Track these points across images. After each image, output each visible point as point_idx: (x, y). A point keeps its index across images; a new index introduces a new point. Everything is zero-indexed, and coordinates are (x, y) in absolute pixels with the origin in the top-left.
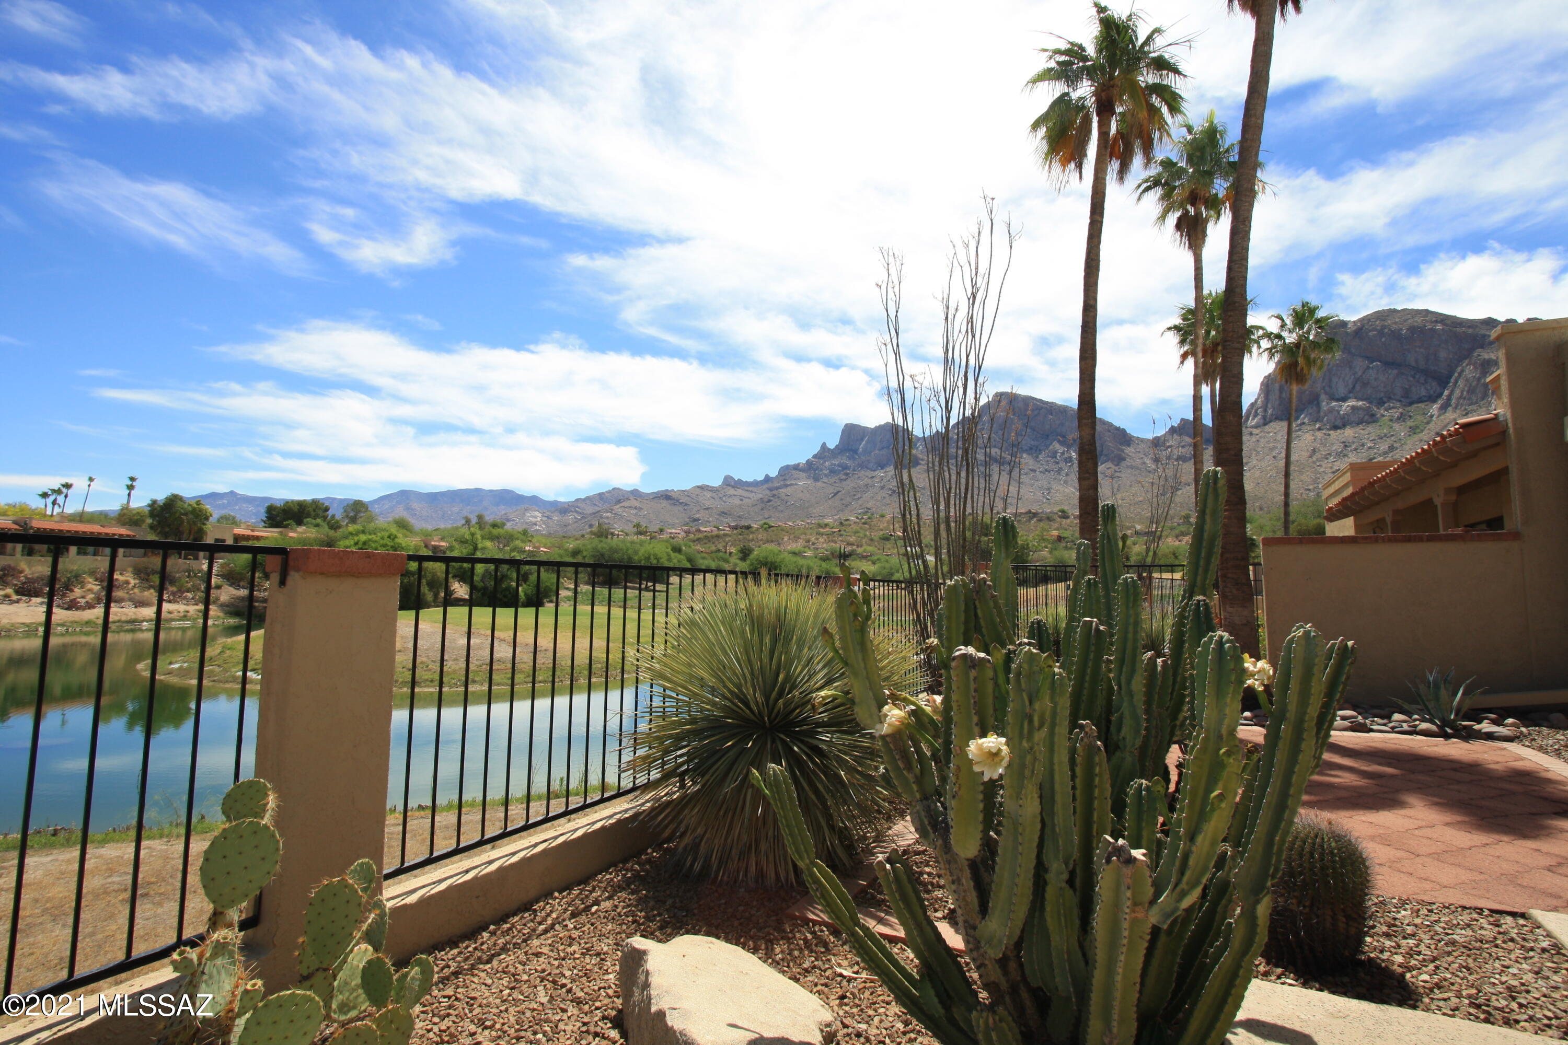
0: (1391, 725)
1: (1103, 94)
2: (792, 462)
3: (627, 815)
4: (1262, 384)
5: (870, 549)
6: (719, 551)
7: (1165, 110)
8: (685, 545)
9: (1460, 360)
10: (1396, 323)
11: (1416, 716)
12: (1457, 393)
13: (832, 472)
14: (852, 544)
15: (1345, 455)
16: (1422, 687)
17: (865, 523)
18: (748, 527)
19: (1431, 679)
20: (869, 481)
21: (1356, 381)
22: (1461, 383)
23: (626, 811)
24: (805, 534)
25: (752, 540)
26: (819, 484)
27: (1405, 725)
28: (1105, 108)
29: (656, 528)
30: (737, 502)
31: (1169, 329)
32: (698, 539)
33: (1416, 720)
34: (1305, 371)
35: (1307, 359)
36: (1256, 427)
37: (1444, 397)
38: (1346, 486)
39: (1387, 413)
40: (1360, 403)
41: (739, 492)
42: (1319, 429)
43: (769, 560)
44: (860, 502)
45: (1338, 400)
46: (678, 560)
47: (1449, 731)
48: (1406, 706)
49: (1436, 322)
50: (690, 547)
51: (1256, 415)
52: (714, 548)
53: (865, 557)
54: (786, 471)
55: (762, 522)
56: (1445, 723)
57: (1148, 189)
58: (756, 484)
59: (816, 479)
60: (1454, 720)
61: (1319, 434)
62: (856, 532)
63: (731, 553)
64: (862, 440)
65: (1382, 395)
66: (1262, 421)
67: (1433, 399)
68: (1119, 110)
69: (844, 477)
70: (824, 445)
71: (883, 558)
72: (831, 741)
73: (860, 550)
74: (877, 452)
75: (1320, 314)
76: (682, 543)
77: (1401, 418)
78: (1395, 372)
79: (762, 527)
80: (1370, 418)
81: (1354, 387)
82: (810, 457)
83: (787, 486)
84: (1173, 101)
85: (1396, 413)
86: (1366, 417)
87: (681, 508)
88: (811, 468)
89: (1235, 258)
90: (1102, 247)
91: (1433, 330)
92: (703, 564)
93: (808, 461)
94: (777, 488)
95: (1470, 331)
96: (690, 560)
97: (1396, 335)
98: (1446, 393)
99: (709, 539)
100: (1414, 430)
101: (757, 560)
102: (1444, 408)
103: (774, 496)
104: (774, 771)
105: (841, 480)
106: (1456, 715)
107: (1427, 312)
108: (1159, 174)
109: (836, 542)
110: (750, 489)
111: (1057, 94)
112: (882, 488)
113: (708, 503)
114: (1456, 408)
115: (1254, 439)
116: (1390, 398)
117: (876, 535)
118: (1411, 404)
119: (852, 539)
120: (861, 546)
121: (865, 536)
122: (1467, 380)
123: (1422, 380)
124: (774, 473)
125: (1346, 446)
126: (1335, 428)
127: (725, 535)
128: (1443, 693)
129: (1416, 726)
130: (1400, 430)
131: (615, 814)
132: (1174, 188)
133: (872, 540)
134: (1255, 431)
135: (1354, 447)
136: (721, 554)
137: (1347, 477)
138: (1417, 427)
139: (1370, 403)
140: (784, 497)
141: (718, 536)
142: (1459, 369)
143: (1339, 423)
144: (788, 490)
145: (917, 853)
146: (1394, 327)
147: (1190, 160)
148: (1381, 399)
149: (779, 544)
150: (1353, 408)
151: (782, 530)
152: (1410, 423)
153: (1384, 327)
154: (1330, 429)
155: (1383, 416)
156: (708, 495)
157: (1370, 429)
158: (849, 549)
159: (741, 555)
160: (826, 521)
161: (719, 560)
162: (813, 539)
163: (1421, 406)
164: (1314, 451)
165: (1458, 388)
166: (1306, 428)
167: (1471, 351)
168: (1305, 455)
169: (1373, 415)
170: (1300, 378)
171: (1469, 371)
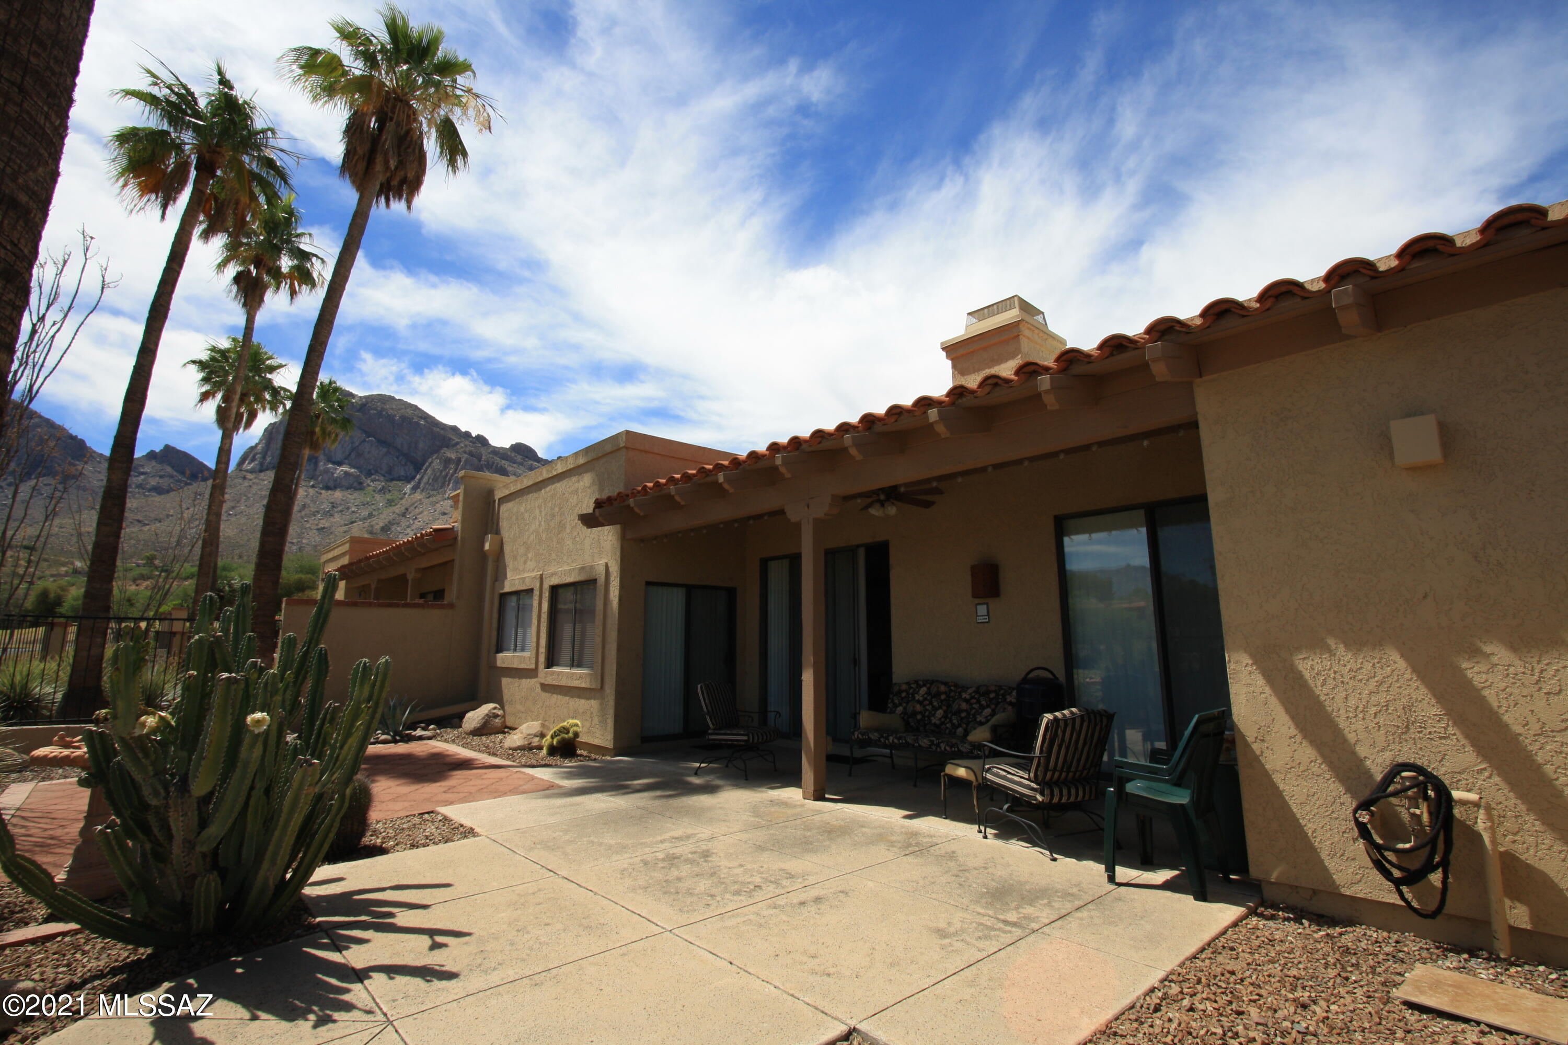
4: (267, 431)
9: (432, 453)
10: (392, 409)
12: (425, 479)
15: (331, 515)
21: (353, 449)
22: (429, 471)
28: (205, 166)
31: (194, 362)
34: (320, 440)
35: (324, 430)
36: (253, 470)
37: (416, 480)
38: (343, 555)
39: (373, 484)
40: (353, 470)
42: (313, 486)
45: (334, 463)
49: (421, 418)
51: (252, 461)
61: (312, 491)
65: (371, 467)
66: (255, 468)
67: (408, 479)
75: (345, 390)
77: (383, 491)
78: (385, 450)
80: (356, 485)
81: (350, 454)
85: (379, 485)
86: (355, 484)
91: (417, 424)
95: (442, 432)
97: (391, 418)
98: (418, 477)
100: (390, 503)
102: (414, 489)
107: (416, 408)
114: (423, 491)
115: (250, 484)
116: (377, 472)
118: (392, 480)
122: (434, 470)
123: (403, 462)
125: (333, 507)
126: (327, 488)
130: (380, 500)
132: (241, 243)
135: (340, 508)
137: (346, 547)
138: (393, 501)
139: (361, 472)
142: (430, 460)
143: (331, 484)
146: (391, 412)
148: (370, 470)
150: (346, 473)
152: (388, 496)
153: (383, 409)
154: (322, 489)
155: (369, 485)
157: (356, 495)
163: (400, 483)
164: (304, 506)
165: (426, 476)
166: (303, 483)
167: (440, 448)
168: (296, 508)
169: (361, 483)
170: (315, 446)
171: (436, 464)
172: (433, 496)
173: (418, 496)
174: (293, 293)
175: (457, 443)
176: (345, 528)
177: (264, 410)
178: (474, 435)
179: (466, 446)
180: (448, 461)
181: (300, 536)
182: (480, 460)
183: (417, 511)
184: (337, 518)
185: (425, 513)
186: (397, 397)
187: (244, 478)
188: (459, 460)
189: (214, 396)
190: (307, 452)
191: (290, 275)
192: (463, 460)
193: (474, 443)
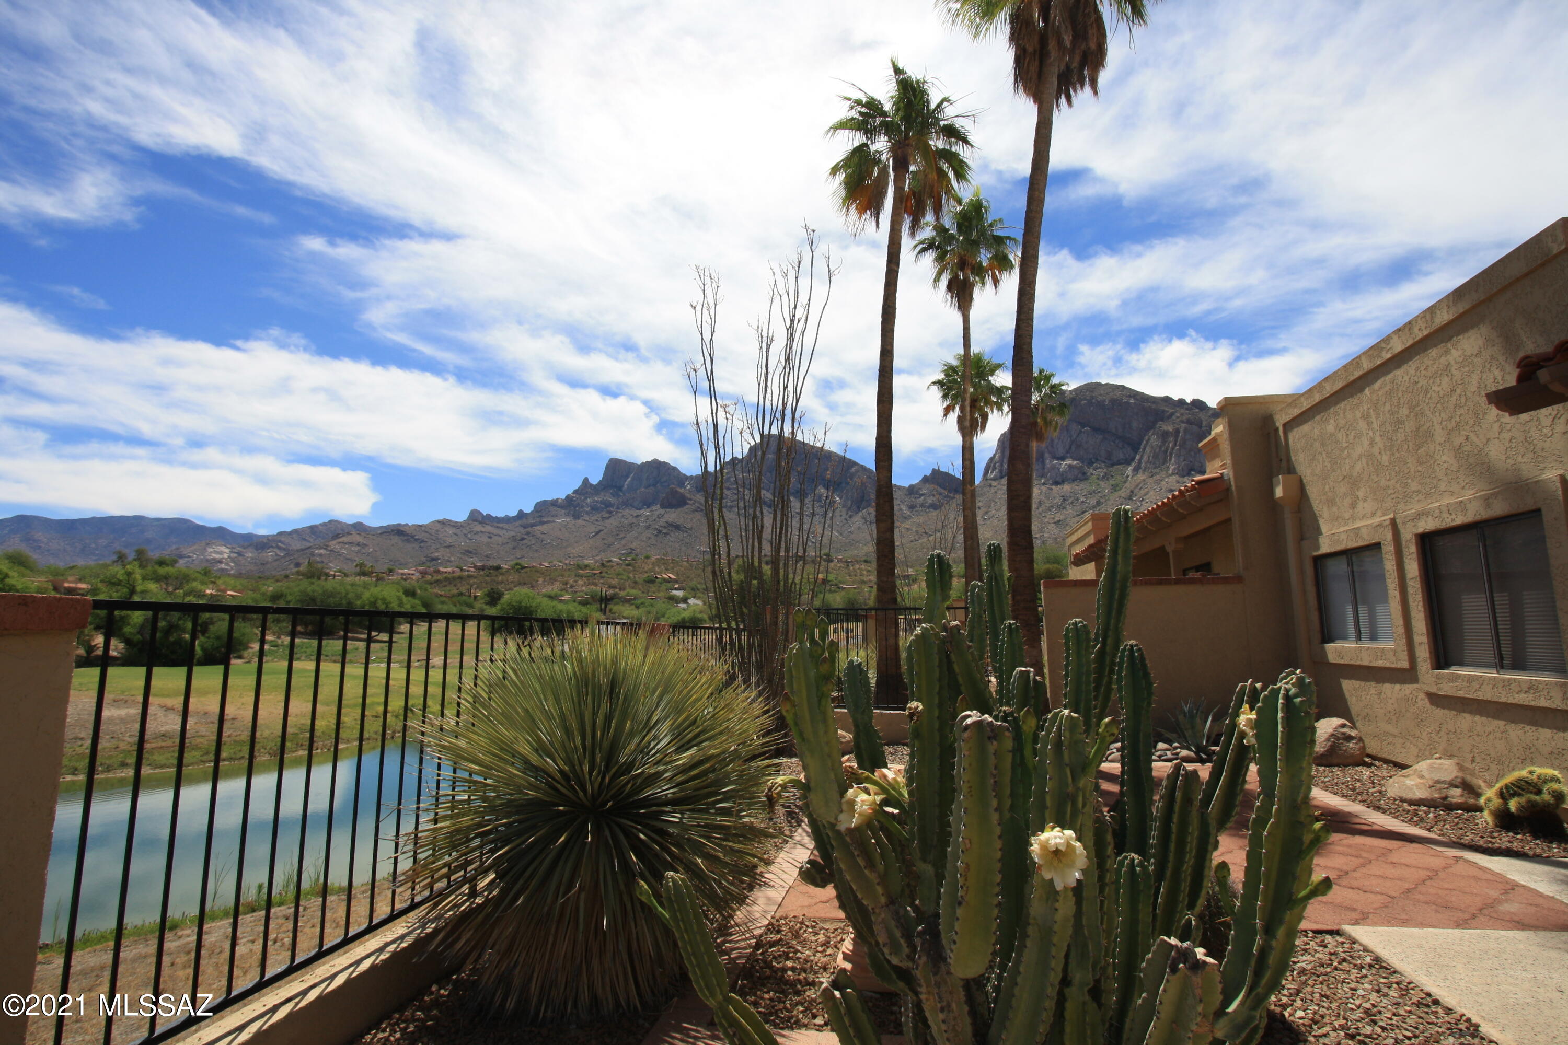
0: (1158, 753)
1: (899, 151)
2: (549, 498)
3: (404, 945)
4: (999, 441)
5: (634, 592)
6: (461, 594)
7: (951, 175)
8: (421, 588)
9: (1148, 430)
10: (1101, 395)
11: (1176, 744)
12: (1145, 458)
13: (594, 509)
14: (615, 587)
15: (1064, 508)
16: (1181, 717)
17: (628, 565)
18: (498, 568)
19: (1186, 709)
20: (634, 520)
21: (1072, 442)
22: (1148, 449)
23: (402, 938)
24: (562, 576)
25: (502, 582)
26: (580, 522)
27: (1169, 753)
28: (901, 164)
29: (385, 568)
30: (485, 539)
31: (934, 383)
32: (437, 581)
33: (1176, 748)
34: (1043, 429)
35: (1045, 419)
36: (994, 479)
37: (1136, 460)
38: (1087, 535)
39: (1096, 472)
40: (1075, 462)
41: (488, 528)
42: (1044, 484)
43: (523, 604)
44: (623, 542)
45: (1058, 459)
46: (409, 605)
47: (1204, 756)
48: (1168, 735)
49: (1130, 396)
50: (426, 590)
51: (994, 469)
52: (455, 591)
53: (629, 601)
54: (544, 508)
55: (512, 563)
56: (1199, 749)
57: (924, 250)
58: (507, 520)
59: (576, 516)
60: (1206, 746)
61: (1044, 488)
62: (618, 574)
63: (476, 597)
64: (627, 476)
65: (1091, 456)
66: (999, 475)
67: (1128, 462)
68: (912, 168)
69: (607, 515)
70: (586, 481)
71: (648, 602)
72: (680, 823)
73: (622, 594)
74: (643, 489)
75: (1055, 381)
76: (416, 584)
77: (1106, 477)
78: (1101, 437)
79: (513, 568)
80: (1082, 476)
81: (1070, 448)
82: (570, 492)
83: (543, 523)
84: (960, 169)
85: (1101, 473)
86: (1080, 475)
87: (416, 545)
88: (571, 505)
89: (1022, 317)
90: (897, 295)
91: (1128, 403)
92: (441, 608)
93: (567, 497)
94: (532, 525)
95: (1154, 406)
96: (425, 605)
97: (1100, 405)
98: (1138, 457)
99: (450, 580)
100: (1115, 488)
101: (509, 604)
102: (1136, 470)
103: (528, 533)
104: (674, 881)
105: (604, 518)
106: (1207, 741)
107: (1123, 388)
108: (934, 238)
109: (596, 585)
110: (501, 525)
111: (857, 144)
112: (648, 527)
113: (449, 540)
114: (1144, 470)
115: (993, 490)
116: (1097, 460)
117: (640, 578)
118: (1113, 465)
119: (615, 582)
120: (624, 589)
121: (629, 578)
122: (1152, 447)
123: (1120, 445)
124: (528, 509)
125: (1064, 500)
126: (1056, 483)
127: (469, 577)
128: (1198, 721)
129: (1177, 754)
130: (1105, 487)
131: (387, 944)
132: (946, 252)
133: (636, 582)
134: (994, 483)
135: (1070, 501)
136: (464, 598)
137: (1089, 526)
138: (1117, 485)
139: (1083, 462)
140: (539, 535)
141: (460, 578)
142: (1146, 438)
143: (1059, 479)
144: (544, 528)
145: (773, 944)
146: (1100, 398)
147: (960, 228)
148: (1091, 459)
149: (532, 587)
150: (1070, 466)
151: (537, 571)
152: (1112, 482)
153: (1092, 397)
154: (1052, 485)
155: (1092, 474)
156: (451, 531)
157: (1082, 485)
158: (610, 592)
159: (488, 599)
160: (586, 562)
161: (461, 604)
162: (571, 582)
163: (1120, 467)
164: (1040, 503)
165: (1145, 455)
166: (1035, 482)
167: (1155, 423)
168: (1034, 506)
169: (1084, 474)
170: (1040, 437)
171: (1153, 440)
172: (1156, 474)
173: (1141, 476)
174: (996, 282)
175: (1172, 414)
176: (1077, 519)
177: (992, 411)
178: (1188, 401)
179: (1182, 414)
180: (1165, 435)
181: (1041, 530)
182: (1201, 427)
183: (1142, 492)
184: (1069, 510)
185: (1152, 493)
186: (1103, 382)
187: (990, 486)
188: (1177, 431)
189: (954, 409)
190: (1034, 445)
191: (991, 267)
192: (1182, 430)
193: (1191, 409)
